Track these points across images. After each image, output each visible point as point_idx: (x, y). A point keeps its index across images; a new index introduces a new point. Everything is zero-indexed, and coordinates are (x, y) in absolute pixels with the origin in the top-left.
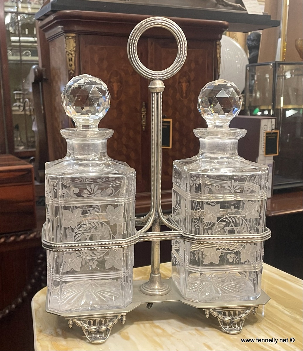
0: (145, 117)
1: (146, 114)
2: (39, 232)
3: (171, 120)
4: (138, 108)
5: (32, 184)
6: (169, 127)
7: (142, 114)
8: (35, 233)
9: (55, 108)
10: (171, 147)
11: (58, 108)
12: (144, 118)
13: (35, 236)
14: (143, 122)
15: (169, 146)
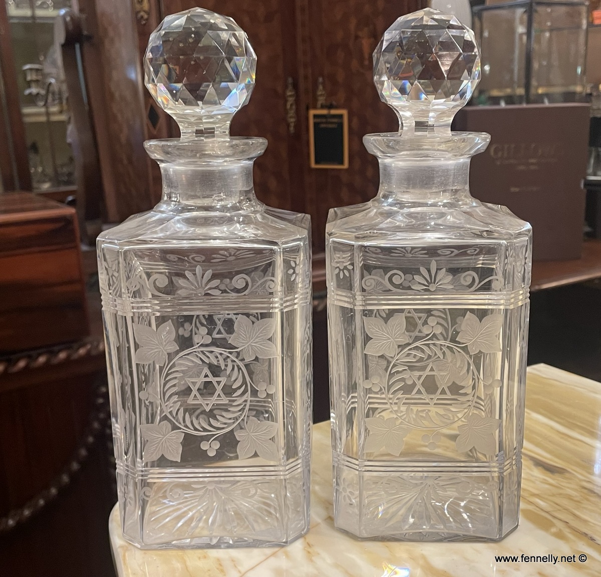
0: (294, 107)
1: (295, 100)
2: (95, 343)
3: (344, 112)
4: (280, 89)
5: (76, 247)
6: (341, 125)
7: (286, 101)
8: (89, 347)
9: (112, 95)
10: (346, 165)
11: (117, 95)
12: (291, 108)
13: (89, 352)
14: (291, 117)
15: (342, 163)
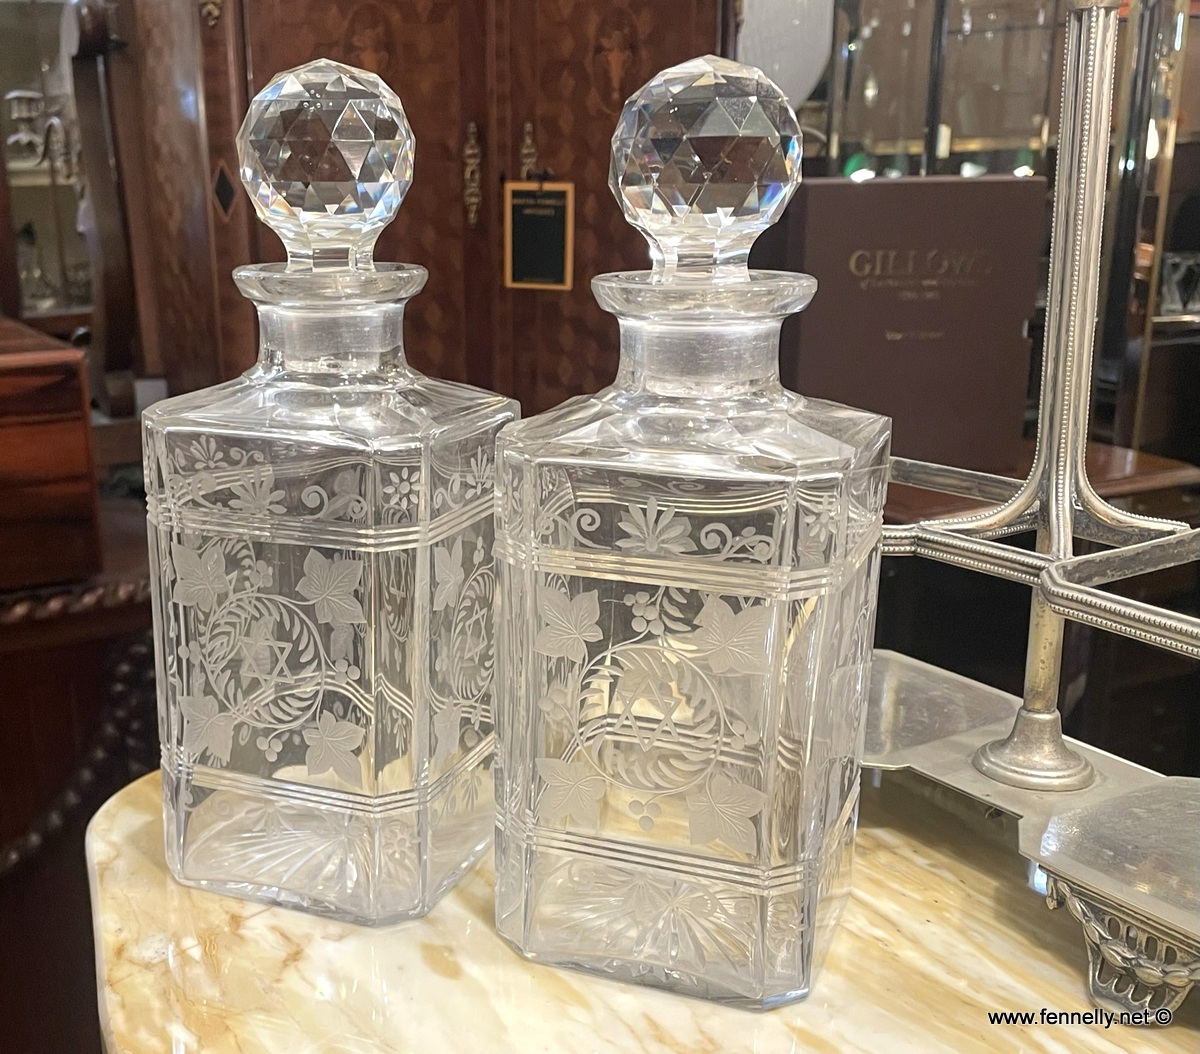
0: (477, 176)
1: (480, 164)
2: (111, 588)
3: (568, 187)
4: (452, 143)
5: (83, 418)
6: (562, 210)
7: (464, 165)
8: (100, 591)
9: (157, 150)
10: (568, 285)
11: (165, 149)
12: (472, 180)
13: (99, 601)
14: (471, 195)
15: (561, 280)
